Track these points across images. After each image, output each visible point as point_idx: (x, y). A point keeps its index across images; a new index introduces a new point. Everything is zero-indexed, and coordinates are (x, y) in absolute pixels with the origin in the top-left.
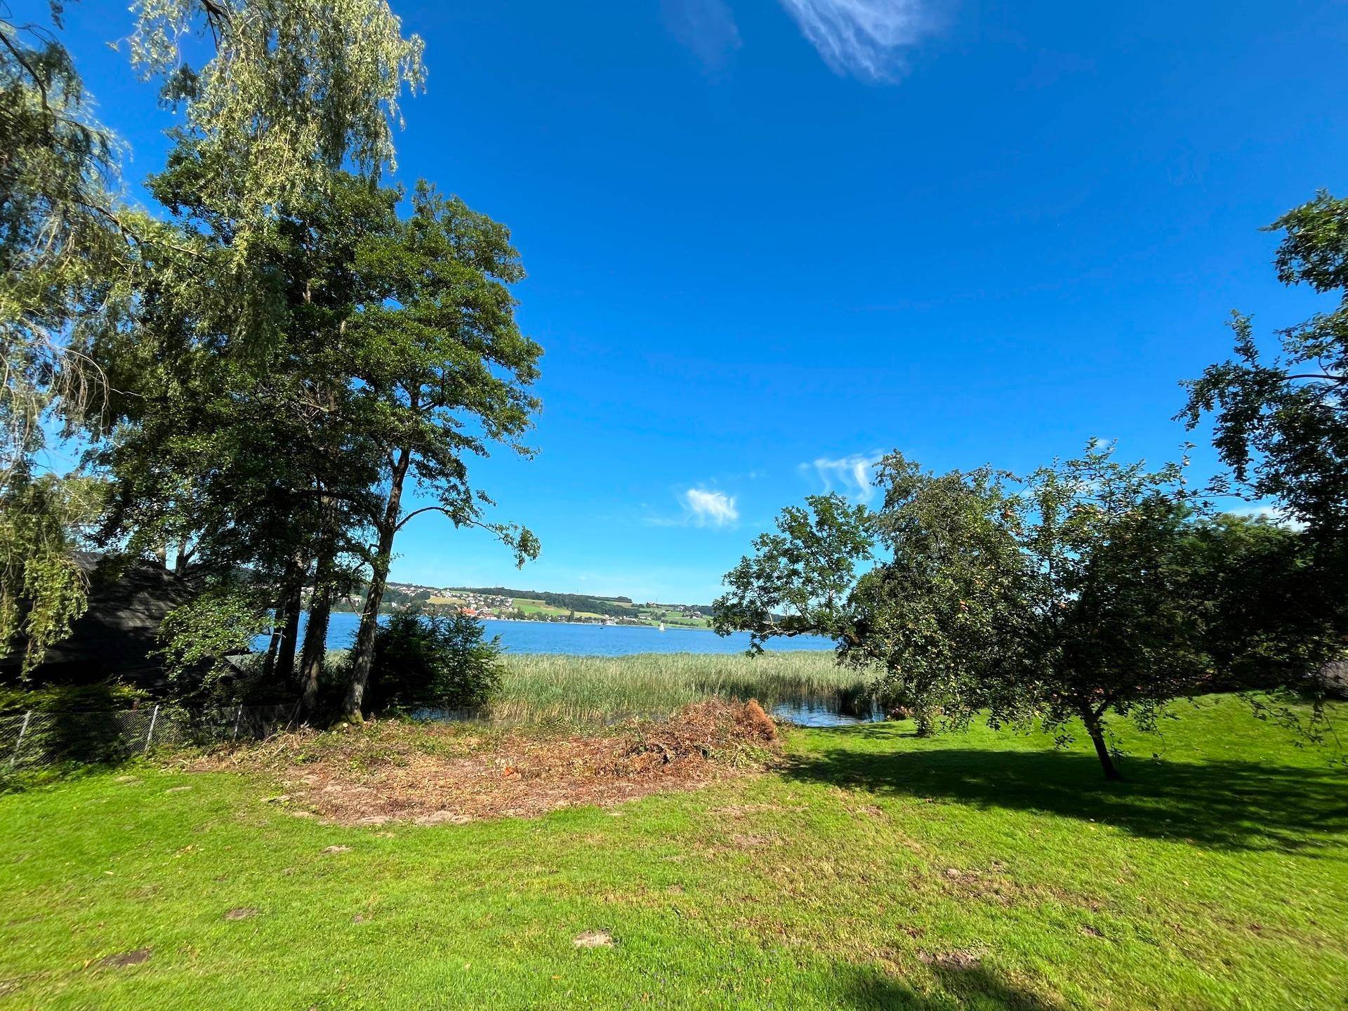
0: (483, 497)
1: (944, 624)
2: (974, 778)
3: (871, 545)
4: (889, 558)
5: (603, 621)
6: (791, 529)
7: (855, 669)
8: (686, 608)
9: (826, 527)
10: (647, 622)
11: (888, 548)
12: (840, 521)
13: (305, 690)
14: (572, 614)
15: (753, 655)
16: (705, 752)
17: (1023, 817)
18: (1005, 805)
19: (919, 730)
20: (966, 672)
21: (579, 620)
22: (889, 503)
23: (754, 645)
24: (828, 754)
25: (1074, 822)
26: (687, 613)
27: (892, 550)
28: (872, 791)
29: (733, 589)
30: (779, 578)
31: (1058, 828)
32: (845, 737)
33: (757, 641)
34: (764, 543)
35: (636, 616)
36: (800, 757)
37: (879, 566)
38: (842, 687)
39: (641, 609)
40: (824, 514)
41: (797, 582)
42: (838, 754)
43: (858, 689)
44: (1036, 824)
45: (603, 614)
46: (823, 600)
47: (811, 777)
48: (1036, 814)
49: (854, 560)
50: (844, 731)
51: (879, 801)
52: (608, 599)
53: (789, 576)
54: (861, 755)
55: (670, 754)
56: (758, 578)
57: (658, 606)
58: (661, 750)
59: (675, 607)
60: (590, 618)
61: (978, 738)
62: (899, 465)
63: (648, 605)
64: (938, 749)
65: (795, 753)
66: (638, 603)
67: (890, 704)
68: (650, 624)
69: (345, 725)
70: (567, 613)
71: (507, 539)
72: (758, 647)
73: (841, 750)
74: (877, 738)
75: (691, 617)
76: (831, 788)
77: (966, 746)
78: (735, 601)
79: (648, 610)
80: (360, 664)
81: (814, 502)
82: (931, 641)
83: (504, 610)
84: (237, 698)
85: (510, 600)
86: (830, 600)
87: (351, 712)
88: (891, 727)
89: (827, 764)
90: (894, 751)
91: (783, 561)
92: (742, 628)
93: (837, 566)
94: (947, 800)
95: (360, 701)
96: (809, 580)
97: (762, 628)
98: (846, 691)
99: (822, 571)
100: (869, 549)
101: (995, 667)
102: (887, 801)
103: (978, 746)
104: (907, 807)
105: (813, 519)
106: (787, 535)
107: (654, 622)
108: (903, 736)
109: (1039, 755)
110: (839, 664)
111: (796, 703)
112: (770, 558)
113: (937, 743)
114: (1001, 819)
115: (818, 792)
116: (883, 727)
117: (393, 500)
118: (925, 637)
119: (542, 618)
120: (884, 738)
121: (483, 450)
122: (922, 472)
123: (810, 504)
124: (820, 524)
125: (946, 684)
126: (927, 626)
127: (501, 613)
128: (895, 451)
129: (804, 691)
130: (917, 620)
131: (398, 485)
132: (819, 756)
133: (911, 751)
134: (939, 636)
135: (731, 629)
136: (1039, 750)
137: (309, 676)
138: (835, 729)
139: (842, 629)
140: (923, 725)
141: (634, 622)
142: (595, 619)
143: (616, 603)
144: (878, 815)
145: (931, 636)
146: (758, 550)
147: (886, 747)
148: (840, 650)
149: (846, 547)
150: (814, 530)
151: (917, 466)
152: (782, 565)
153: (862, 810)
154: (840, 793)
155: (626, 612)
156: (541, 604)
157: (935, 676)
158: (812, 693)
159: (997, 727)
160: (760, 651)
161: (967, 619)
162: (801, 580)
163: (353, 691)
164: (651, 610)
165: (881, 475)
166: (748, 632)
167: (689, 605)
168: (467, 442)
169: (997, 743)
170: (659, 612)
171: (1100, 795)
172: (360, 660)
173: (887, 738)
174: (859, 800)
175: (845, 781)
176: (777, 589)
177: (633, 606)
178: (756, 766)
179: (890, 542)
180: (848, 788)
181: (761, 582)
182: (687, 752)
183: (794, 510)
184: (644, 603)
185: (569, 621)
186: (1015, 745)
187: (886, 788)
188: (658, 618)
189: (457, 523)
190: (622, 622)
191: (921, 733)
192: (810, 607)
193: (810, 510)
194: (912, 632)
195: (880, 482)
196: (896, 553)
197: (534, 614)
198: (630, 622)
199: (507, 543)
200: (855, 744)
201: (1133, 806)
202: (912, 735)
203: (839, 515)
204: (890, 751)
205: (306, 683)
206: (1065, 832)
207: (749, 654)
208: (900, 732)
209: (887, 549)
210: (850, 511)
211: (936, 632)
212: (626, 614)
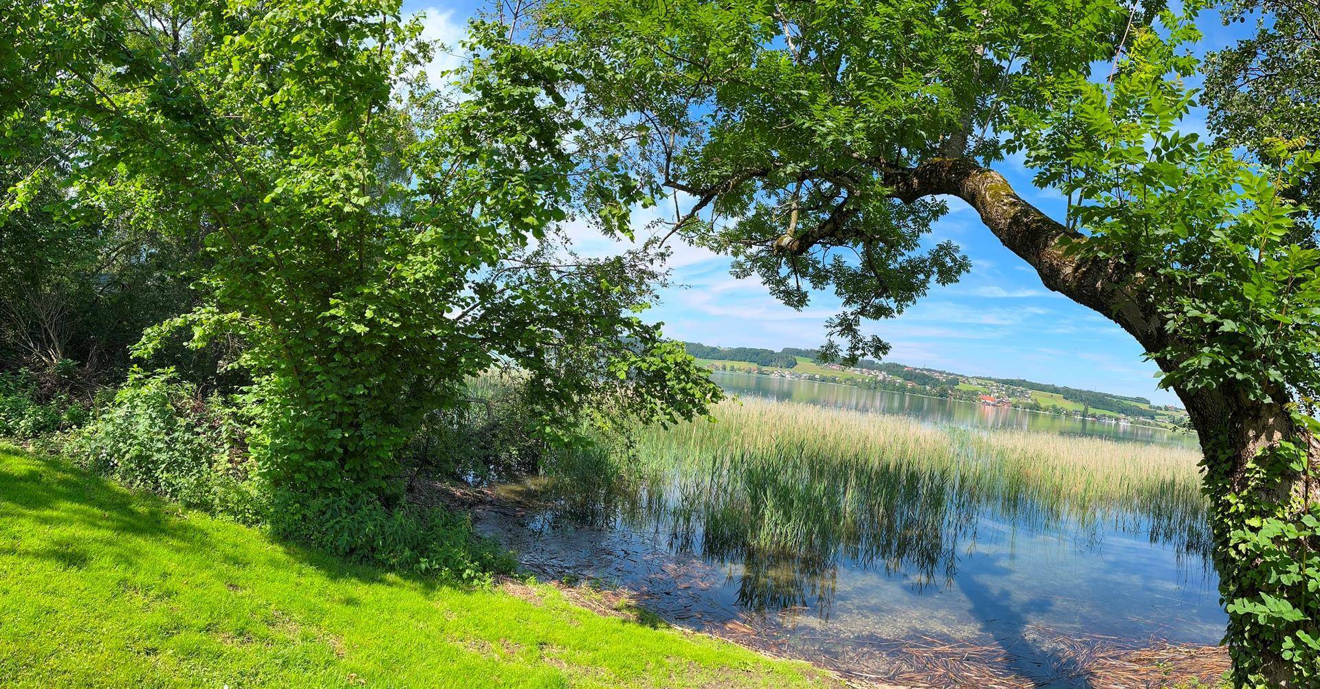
5: (1117, 419)
10: (1163, 425)
14: (1086, 410)
21: (1093, 416)
35: (1153, 418)
39: (1158, 411)
45: (1118, 413)
52: (1126, 399)
60: (1104, 415)
63: (1166, 409)
66: (1156, 405)
68: (1166, 427)
70: (1083, 408)
79: (1166, 413)
85: (1030, 392)
107: (1170, 425)
119: (1057, 411)
141: (1150, 424)
142: (1109, 417)
143: (1133, 403)
155: (1142, 413)
156: (1059, 398)
164: (1169, 413)
170: (1177, 416)
177: (1150, 407)
184: (1162, 406)
185: (1083, 416)
188: (1175, 421)
190: (1137, 422)
197: (1050, 407)
198: (1145, 423)
212: (1143, 416)
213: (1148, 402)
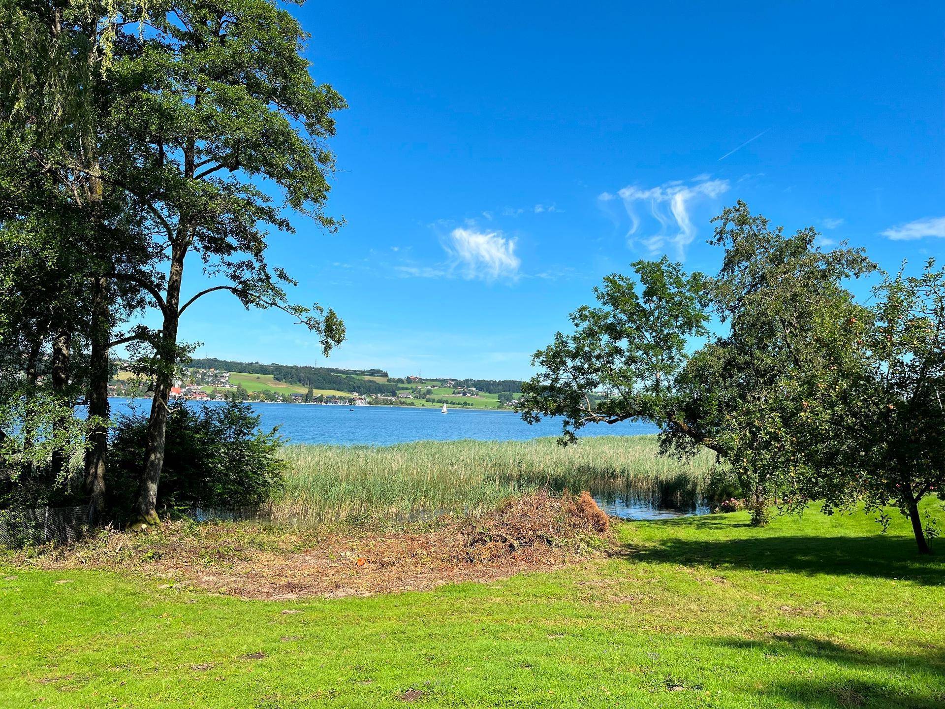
0: (282, 276)
1: (787, 420)
2: (805, 556)
3: (706, 318)
4: (725, 331)
5: (352, 400)
6: (615, 301)
7: (679, 459)
8: (458, 384)
9: (655, 298)
10: (409, 401)
11: (724, 319)
12: (673, 291)
13: (92, 490)
14: (311, 392)
15: (565, 444)
16: (549, 542)
17: (843, 579)
18: (828, 573)
19: (753, 520)
20: (804, 463)
21: (320, 399)
22: (729, 264)
23: (567, 433)
24: (664, 542)
25: (881, 580)
26: (459, 389)
27: (728, 322)
28: (714, 568)
29: (544, 370)
30: (598, 357)
31: (868, 584)
32: (676, 528)
33: (570, 428)
34: (583, 318)
35: (394, 394)
36: (637, 546)
37: (713, 341)
38: (663, 477)
39: (400, 385)
40: (655, 283)
41: (618, 363)
42: (674, 543)
43: (681, 482)
44: (852, 583)
45: (351, 391)
46: (649, 383)
47: (654, 559)
48: (853, 577)
49: (686, 336)
50: (675, 523)
51: (722, 573)
52: (357, 373)
53: (610, 354)
54: (696, 543)
55: (516, 543)
56: (574, 356)
57: (422, 381)
58: (505, 540)
59: (443, 382)
60: (334, 397)
61: (812, 526)
62: (742, 222)
63: (409, 380)
64: (772, 536)
65: (632, 543)
66: (397, 377)
67: (716, 497)
68: (412, 404)
69: (144, 526)
70: (304, 391)
71: (312, 325)
72: (572, 435)
73: (676, 539)
74: (710, 528)
75: (465, 394)
76: (676, 566)
77: (799, 534)
78: (548, 383)
79: (409, 386)
80: (153, 462)
81: (642, 268)
82: (775, 437)
83: (220, 387)
84: (43, 499)
85: (227, 375)
86: (658, 382)
87: (148, 513)
88: (722, 518)
89: (665, 550)
90: (728, 539)
91: (605, 338)
92: (553, 414)
93: (666, 342)
94: (781, 571)
95: (154, 501)
96: (631, 360)
97: (575, 413)
98: (668, 483)
99: (647, 349)
100: (704, 323)
101: (830, 459)
102: (729, 573)
103: (810, 532)
104: (748, 576)
105: (640, 289)
106: (609, 308)
107: (416, 402)
108: (736, 526)
109: (867, 539)
110: (661, 453)
111: (609, 496)
112: (591, 333)
113: (771, 531)
114: (824, 581)
115: (667, 570)
116: (714, 518)
117: (175, 277)
118: (769, 433)
119: (272, 398)
120: (717, 528)
121: (288, 225)
122: (770, 230)
123: (637, 272)
124: (649, 294)
125: (785, 473)
126: (773, 423)
127: (215, 391)
128: (739, 202)
129: (619, 483)
130: (762, 417)
131: (179, 260)
132: (656, 544)
133: (746, 538)
134: (782, 432)
135: (541, 415)
136: (869, 535)
137: (95, 476)
138: (665, 522)
139: (669, 415)
140: (758, 514)
141: (391, 402)
142: (340, 398)
143: (367, 378)
144: (723, 582)
145: (775, 432)
146: (577, 325)
147: (721, 536)
148: (664, 437)
149: (677, 321)
150: (641, 301)
151: (764, 222)
152: (603, 343)
153: (708, 579)
154: (686, 570)
155: (380, 389)
156: (269, 380)
157: (776, 468)
158: (628, 485)
159: (830, 513)
160: (573, 439)
161: (808, 418)
162: (623, 359)
163: (147, 490)
164: (414, 386)
165: (720, 233)
166: (560, 419)
167: (461, 378)
168: (269, 215)
169: (830, 529)
170: (423, 388)
171: (909, 564)
172: (153, 457)
173: (721, 528)
174: (704, 573)
175: (688, 561)
176: (596, 370)
177: (389, 380)
178: (598, 553)
179: (727, 313)
180: (691, 566)
181: (578, 362)
182: (530, 542)
183: (616, 279)
184: (403, 377)
185: (306, 401)
186: (847, 531)
187: (726, 565)
188: (421, 396)
189: (246, 303)
190: (376, 402)
191: (756, 523)
192: (635, 392)
193: (636, 278)
194: (759, 429)
195: (719, 240)
196: (733, 326)
197: (260, 393)
198: (386, 402)
199: (311, 327)
200: (688, 533)
201: (931, 568)
202: (745, 525)
203: (671, 284)
204: (725, 539)
205: (92, 483)
206: (872, 586)
207: (561, 443)
208: (733, 523)
209: (723, 321)
210: (684, 280)
211: (779, 429)
212: (381, 392)
213: (385, 375)
